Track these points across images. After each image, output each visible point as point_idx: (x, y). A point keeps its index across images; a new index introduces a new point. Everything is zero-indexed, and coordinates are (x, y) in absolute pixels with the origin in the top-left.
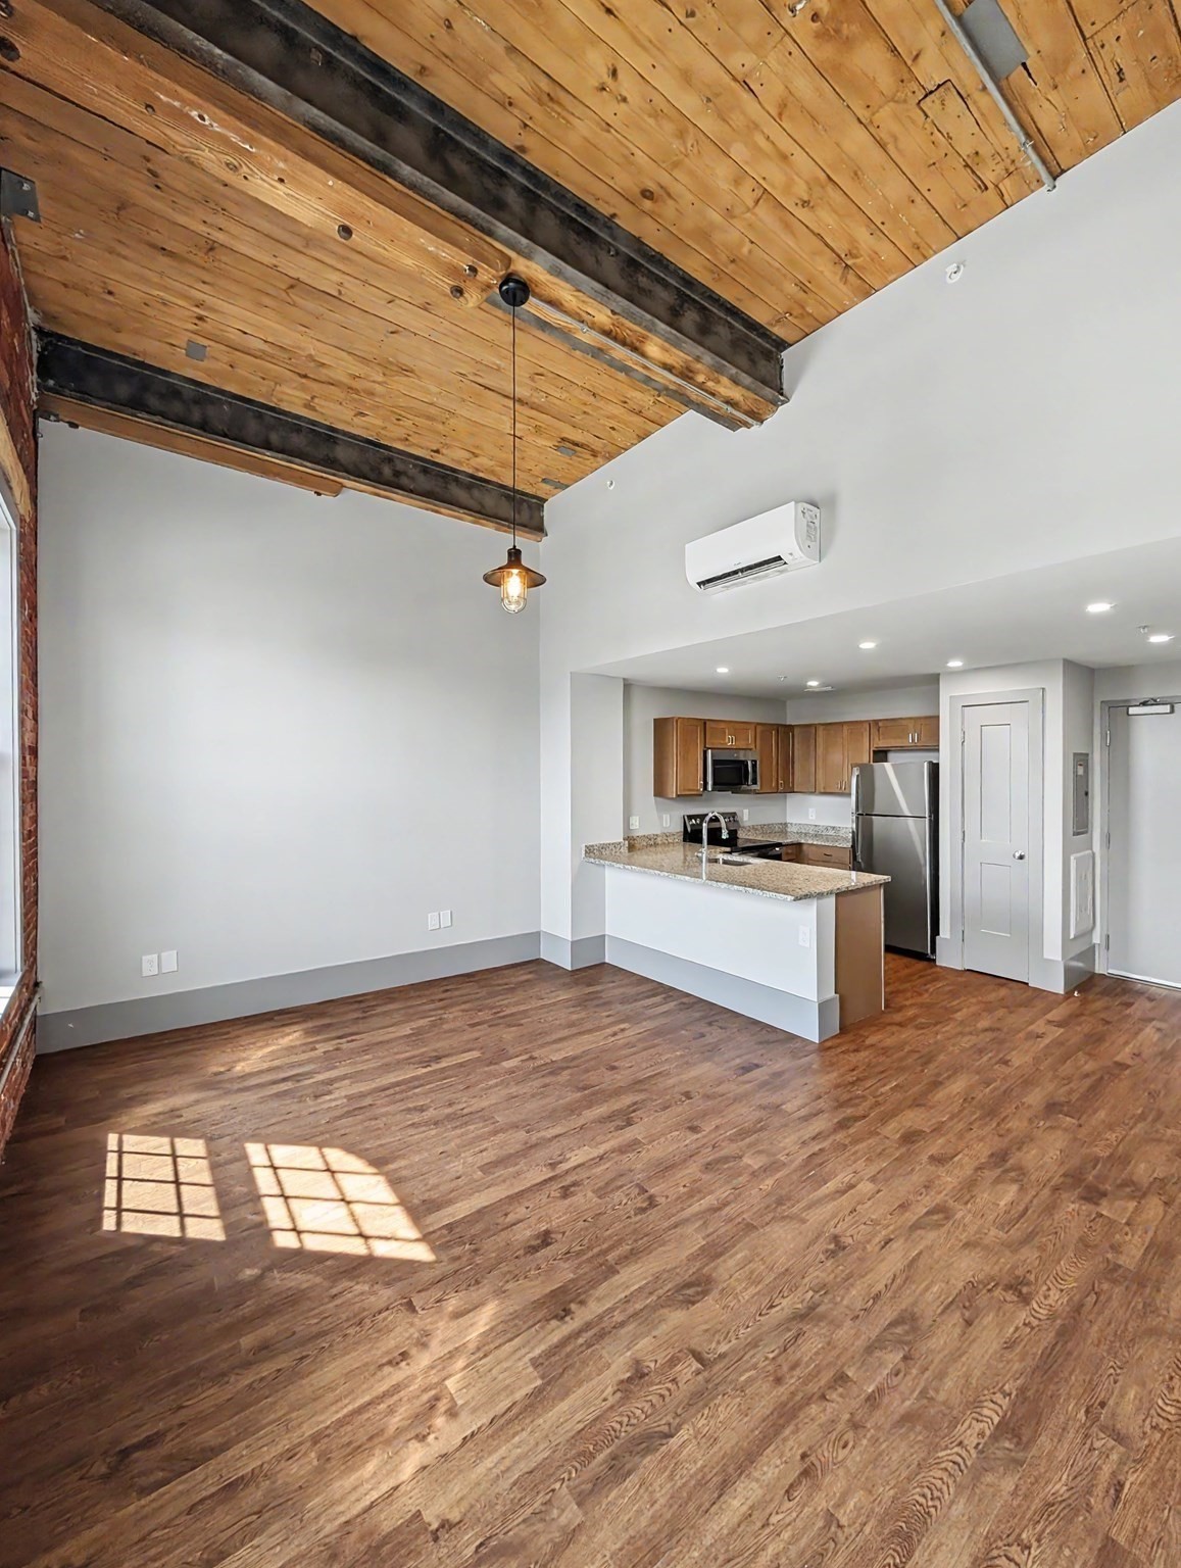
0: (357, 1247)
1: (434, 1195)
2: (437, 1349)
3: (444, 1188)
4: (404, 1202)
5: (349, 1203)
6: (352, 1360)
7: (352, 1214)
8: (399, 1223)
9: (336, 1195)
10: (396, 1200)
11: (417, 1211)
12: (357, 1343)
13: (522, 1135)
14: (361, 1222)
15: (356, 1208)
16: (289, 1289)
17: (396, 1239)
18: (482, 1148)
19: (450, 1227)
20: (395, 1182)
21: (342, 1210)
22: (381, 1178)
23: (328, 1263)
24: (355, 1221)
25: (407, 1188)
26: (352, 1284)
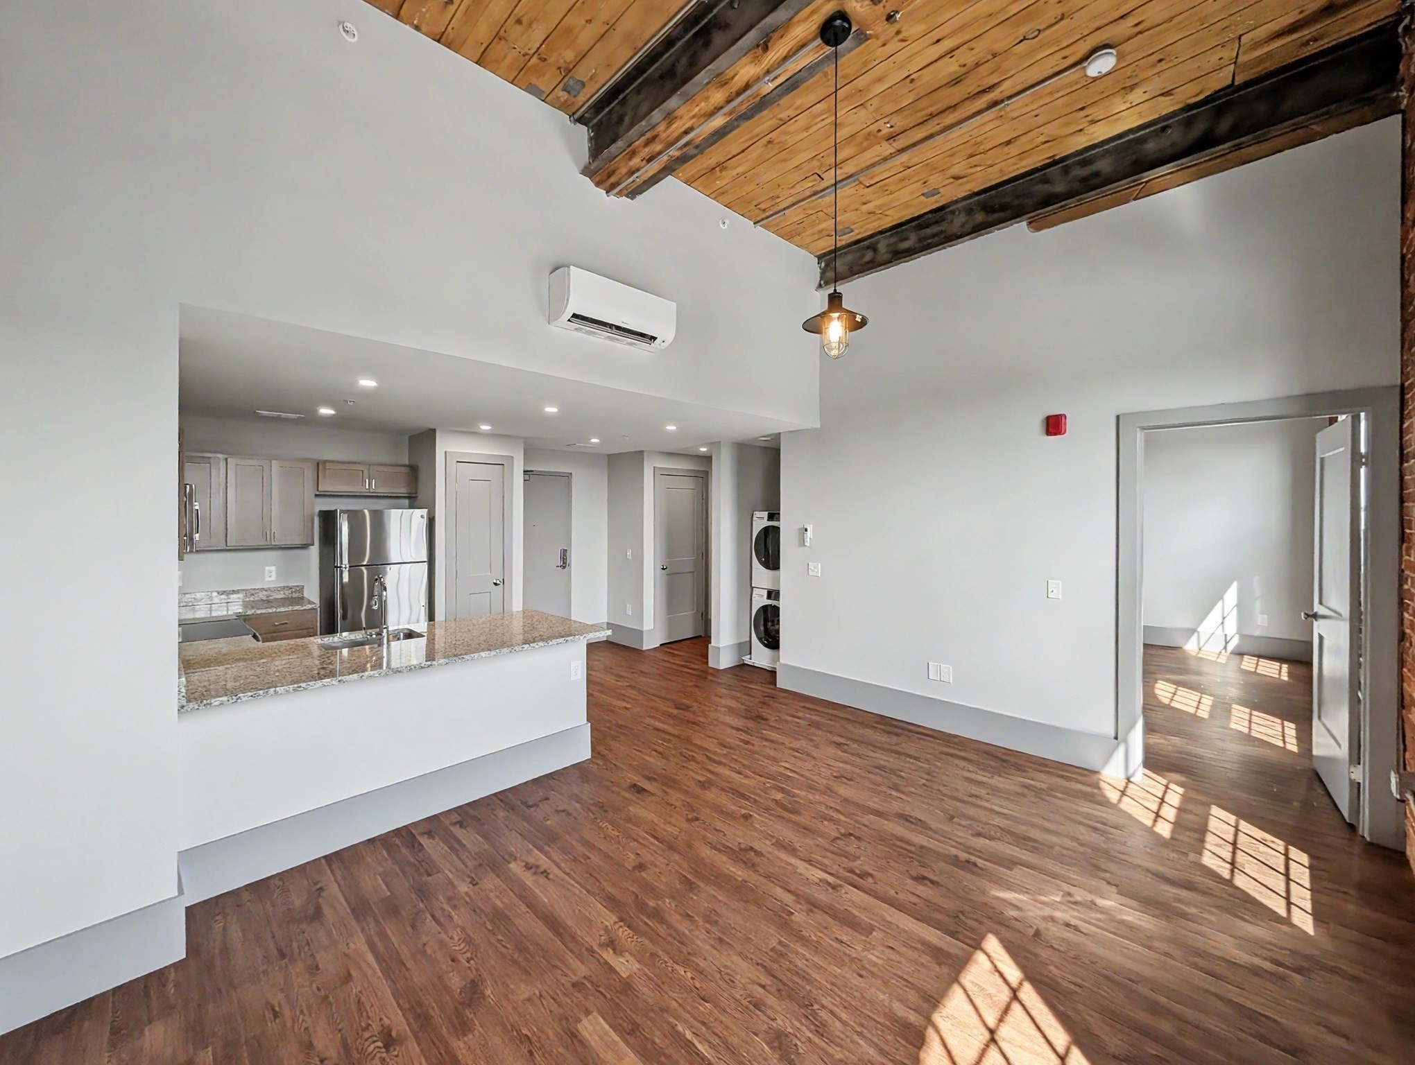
0: (1028, 994)
1: (925, 959)
2: (1047, 912)
3: (913, 955)
4: (955, 979)
5: (992, 1032)
6: (1101, 951)
7: (1001, 1020)
8: (978, 973)
9: (993, 1053)
10: (956, 988)
11: (955, 966)
12: (1091, 954)
13: (799, 917)
14: (1003, 1006)
15: (991, 1022)
16: (1111, 1026)
17: (995, 967)
18: (835, 945)
19: (953, 934)
20: (933, 1001)
21: (1004, 1032)
22: (937, 1018)
23: (1062, 1008)
24: (1006, 1010)
25: (930, 986)
26: (1060, 981)
